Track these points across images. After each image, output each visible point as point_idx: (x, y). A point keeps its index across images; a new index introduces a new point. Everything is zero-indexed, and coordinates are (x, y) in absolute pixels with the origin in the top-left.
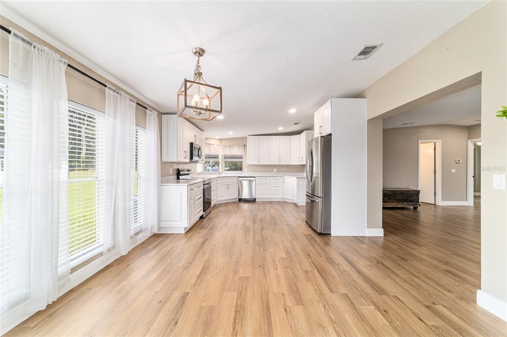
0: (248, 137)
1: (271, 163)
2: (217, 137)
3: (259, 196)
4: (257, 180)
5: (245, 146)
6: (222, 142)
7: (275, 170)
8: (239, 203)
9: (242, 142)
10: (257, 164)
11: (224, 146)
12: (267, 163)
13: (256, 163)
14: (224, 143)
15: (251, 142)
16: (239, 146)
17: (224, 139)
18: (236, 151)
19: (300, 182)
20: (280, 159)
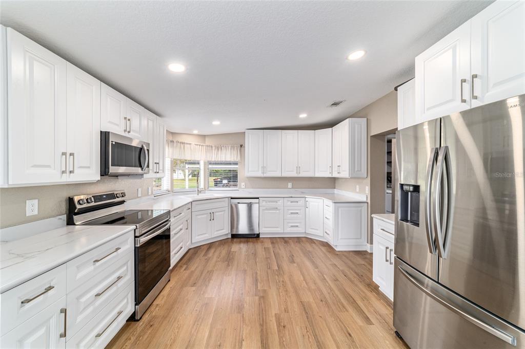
0: (247, 131)
1: (285, 175)
2: (196, 132)
3: (265, 229)
4: (263, 203)
5: (241, 146)
6: (205, 140)
7: (290, 185)
8: (232, 242)
9: (237, 141)
10: (262, 175)
11: (207, 146)
12: (278, 174)
13: (259, 174)
14: (208, 142)
15: (251, 141)
16: (233, 147)
17: (208, 135)
18: (228, 155)
19: (340, 209)
20: (298, 168)
